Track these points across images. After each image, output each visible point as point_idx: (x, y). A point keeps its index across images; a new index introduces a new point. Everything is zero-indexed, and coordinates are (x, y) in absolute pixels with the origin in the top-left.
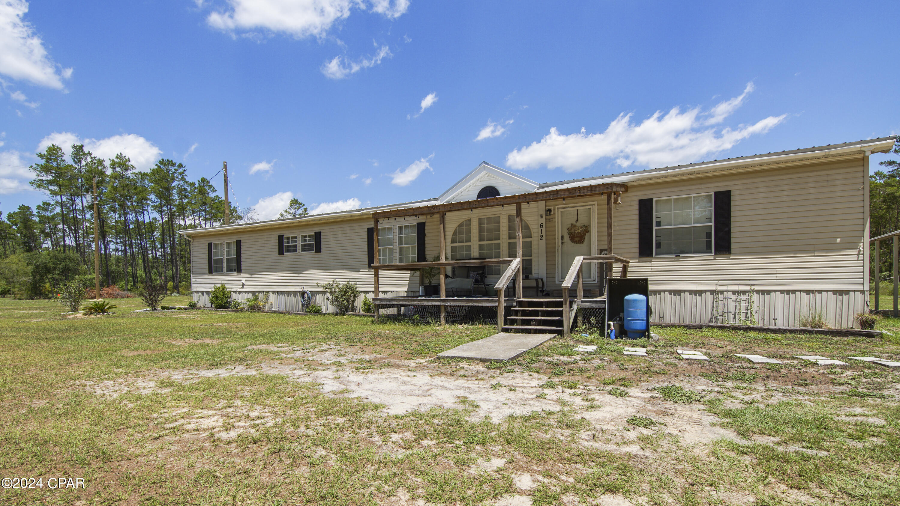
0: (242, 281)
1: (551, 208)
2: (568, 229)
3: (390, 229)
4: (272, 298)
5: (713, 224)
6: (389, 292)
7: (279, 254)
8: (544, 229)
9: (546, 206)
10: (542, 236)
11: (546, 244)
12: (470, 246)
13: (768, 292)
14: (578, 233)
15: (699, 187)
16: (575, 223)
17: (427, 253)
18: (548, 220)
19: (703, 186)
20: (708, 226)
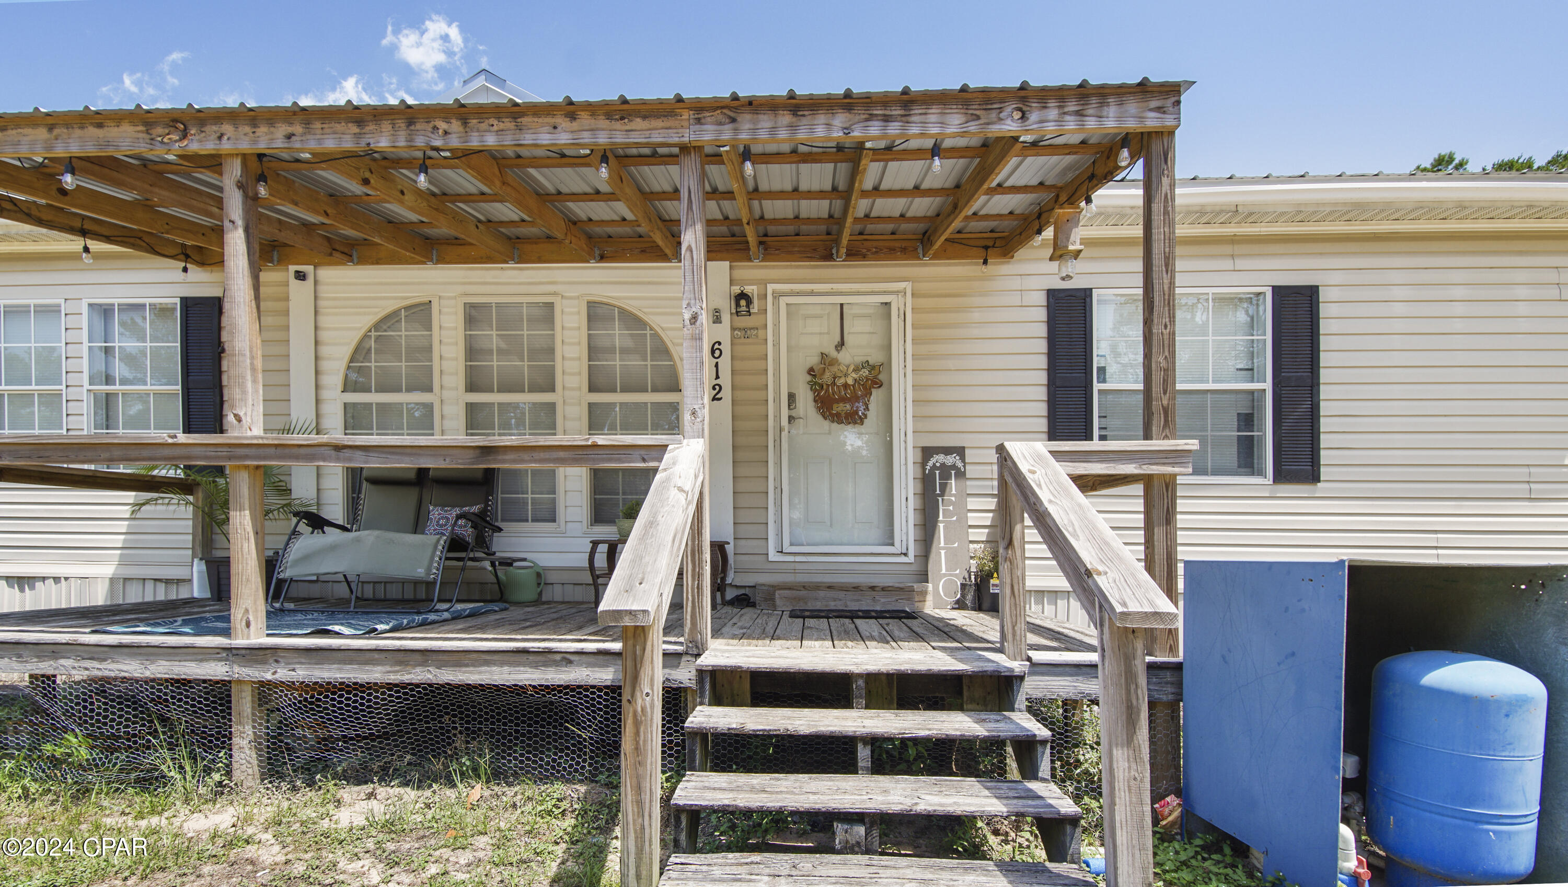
1: (748, 289)
2: (811, 371)
3: (49, 312)
5: (1267, 385)
6: (44, 579)
8: (725, 363)
9: (732, 282)
10: (717, 388)
11: (734, 417)
12: (429, 407)
14: (846, 386)
15: (1227, 264)
16: (833, 353)
18: (741, 334)
19: (1241, 264)
20: (1252, 392)
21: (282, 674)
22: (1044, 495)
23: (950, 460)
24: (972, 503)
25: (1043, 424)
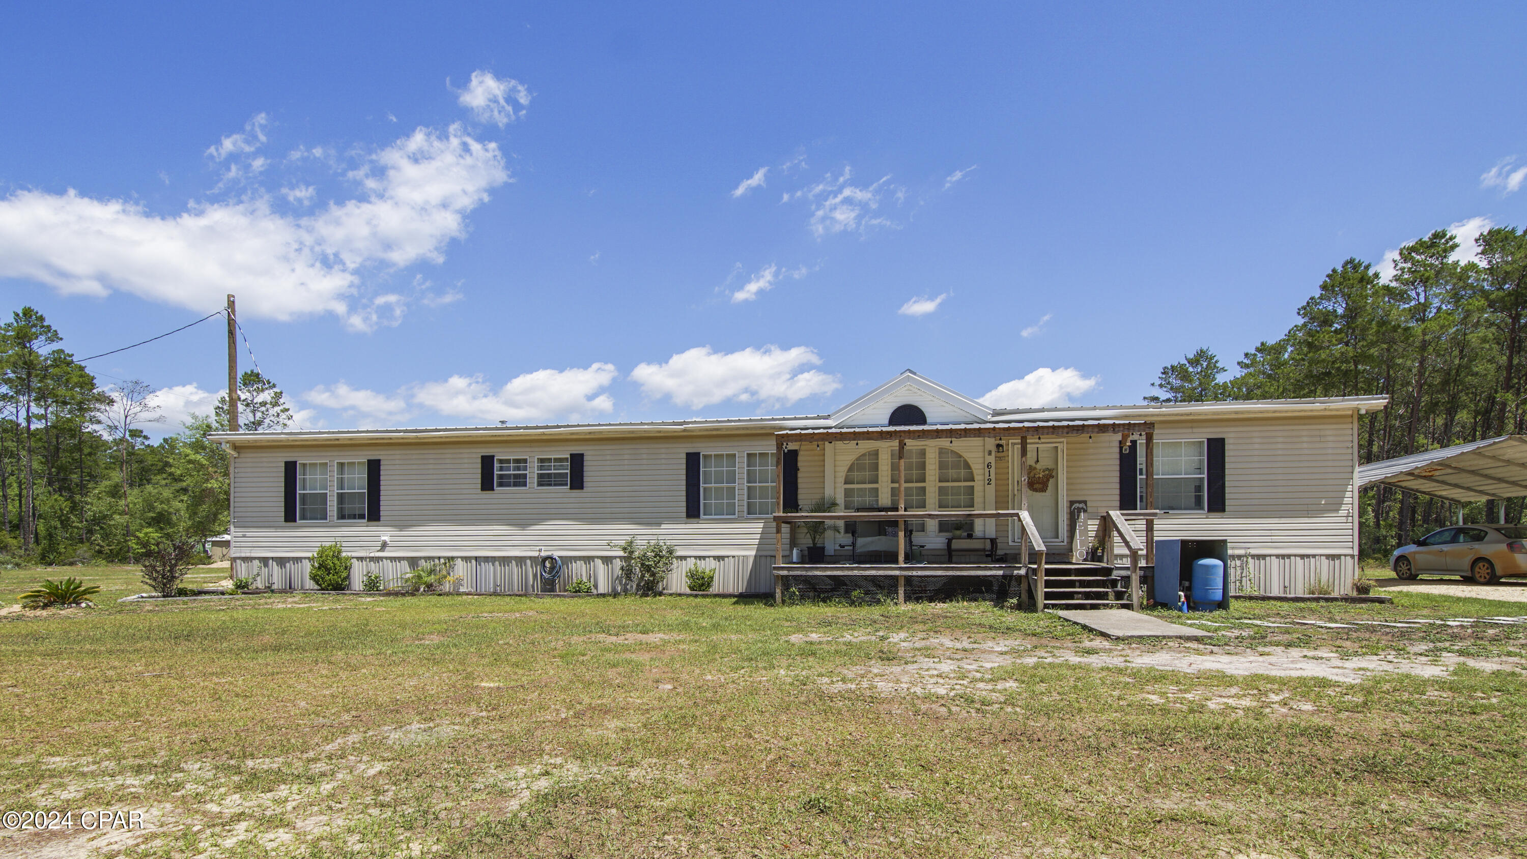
0: (383, 538)
1: (1003, 442)
2: (1026, 473)
3: (731, 457)
4: (461, 569)
5: (1205, 476)
7: (483, 489)
8: (993, 470)
9: (997, 439)
10: (990, 480)
11: (996, 491)
12: (877, 490)
13: (1264, 557)
14: (1039, 478)
15: (1190, 430)
16: (1034, 465)
17: (800, 497)
18: (999, 459)
19: (1195, 430)
20: (1200, 478)
21: (914, 573)
22: (1119, 526)
23: (1081, 506)
24: (1090, 522)
25: (1118, 504)
